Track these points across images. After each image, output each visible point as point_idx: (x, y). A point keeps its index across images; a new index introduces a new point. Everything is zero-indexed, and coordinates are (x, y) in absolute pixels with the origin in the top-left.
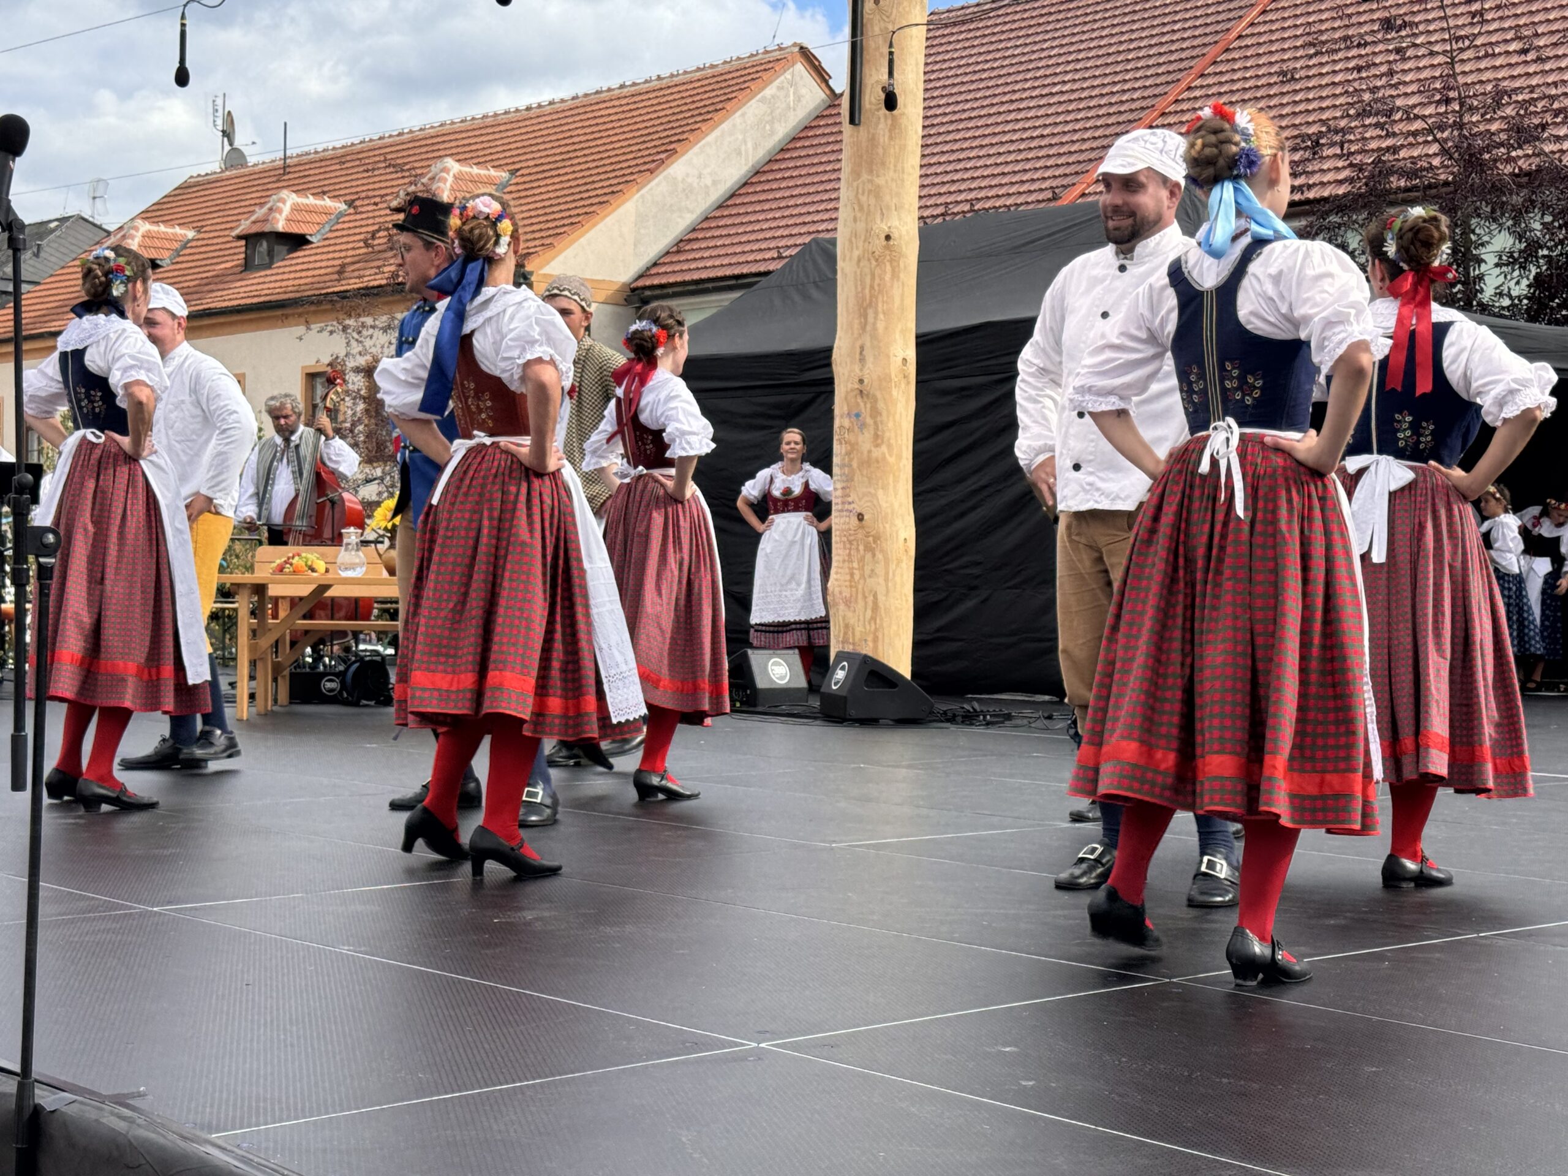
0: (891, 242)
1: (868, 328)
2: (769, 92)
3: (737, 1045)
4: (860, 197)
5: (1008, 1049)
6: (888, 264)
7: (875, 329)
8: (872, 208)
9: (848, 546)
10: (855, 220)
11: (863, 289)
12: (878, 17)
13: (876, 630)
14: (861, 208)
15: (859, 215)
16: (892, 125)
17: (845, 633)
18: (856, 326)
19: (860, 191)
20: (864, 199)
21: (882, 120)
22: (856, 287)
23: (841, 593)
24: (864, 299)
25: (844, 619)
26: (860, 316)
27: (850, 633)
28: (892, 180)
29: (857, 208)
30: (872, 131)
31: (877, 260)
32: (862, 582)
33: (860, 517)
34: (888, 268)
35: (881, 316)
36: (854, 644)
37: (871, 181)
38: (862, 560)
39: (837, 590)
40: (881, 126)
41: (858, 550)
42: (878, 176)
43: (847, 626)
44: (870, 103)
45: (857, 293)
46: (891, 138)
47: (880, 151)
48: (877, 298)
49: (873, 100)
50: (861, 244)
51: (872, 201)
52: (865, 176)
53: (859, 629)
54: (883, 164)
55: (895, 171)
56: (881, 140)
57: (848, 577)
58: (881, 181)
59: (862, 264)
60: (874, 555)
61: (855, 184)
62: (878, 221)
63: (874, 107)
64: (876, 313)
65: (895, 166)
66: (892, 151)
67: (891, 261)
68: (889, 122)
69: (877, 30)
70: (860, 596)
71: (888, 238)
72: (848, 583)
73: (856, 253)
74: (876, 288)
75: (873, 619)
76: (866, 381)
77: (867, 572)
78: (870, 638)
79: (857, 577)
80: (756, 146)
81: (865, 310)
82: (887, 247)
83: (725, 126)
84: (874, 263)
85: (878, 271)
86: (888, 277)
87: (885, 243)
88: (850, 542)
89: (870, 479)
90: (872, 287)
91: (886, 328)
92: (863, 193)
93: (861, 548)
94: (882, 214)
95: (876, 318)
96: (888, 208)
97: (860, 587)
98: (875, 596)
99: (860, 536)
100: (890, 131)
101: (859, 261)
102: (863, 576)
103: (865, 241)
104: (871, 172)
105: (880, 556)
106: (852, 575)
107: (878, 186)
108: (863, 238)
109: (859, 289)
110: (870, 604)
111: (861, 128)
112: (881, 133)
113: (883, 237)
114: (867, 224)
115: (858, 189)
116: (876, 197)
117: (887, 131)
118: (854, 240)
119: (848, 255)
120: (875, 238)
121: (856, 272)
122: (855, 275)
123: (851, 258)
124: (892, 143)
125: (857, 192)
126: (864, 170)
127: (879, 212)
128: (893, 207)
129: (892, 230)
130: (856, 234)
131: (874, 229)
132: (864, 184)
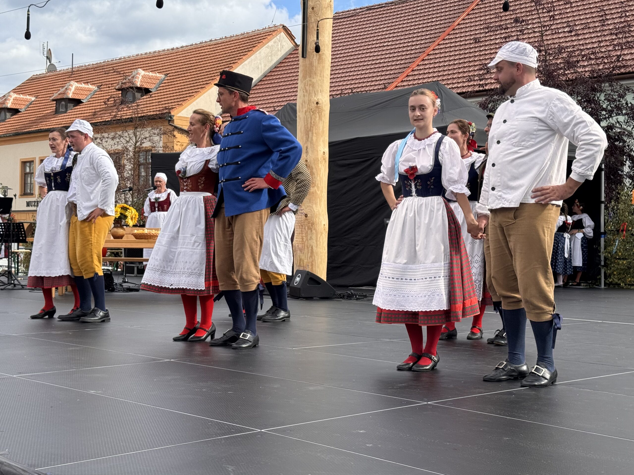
0: (319, 105)
1: (310, 140)
2: (270, 44)
3: (254, 430)
4: (306, 87)
5: (361, 431)
6: (317, 114)
7: (312, 139)
8: (311, 91)
9: (301, 227)
10: (304, 96)
11: (307, 124)
12: (313, 15)
13: (312, 261)
14: (307, 91)
15: (305, 94)
16: (319, 58)
17: (300, 262)
18: (304, 139)
20: (307, 88)
21: (315, 56)
22: (304, 123)
23: (298, 246)
24: (308, 128)
25: (299, 257)
26: (306, 134)
27: (302, 263)
28: (319, 80)
29: (305, 91)
30: (311, 60)
31: (313, 112)
32: (307, 242)
33: (306, 216)
35: (315, 135)
36: (303, 267)
37: (310, 81)
38: (307, 233)
39: (297, 245)
40: (315, 58)
41: (305, 229)
42: (313, 78)
43: (300, 260)
44: (310, 49)
45: (305, 125)
46: (318, 63)
47: (314, 68)
48: (313, 127)
49: (311, 48)
50: (306, 106)
51: (311, 88)
52: (308, 79)
53: (305, 261)
54: (315, 73)
55: (320, 76)
56: (315, 64)
57: (301, 240)
58: (314, 80)
59: (307, 114)
60: (311, 231)
61: (304, 82)
62: (313, 97)
63: (312, 51)
64: (313, 133)
65: (320, 74)
66: (319, 69)
67: (318, 113)
68: (318, 57)
69: (313, 19)
70: (306, 247)
71: (317, 103)
72: (301, 242)
73: (304, 110)
74: (313, 123)
75: (311, 256)
76: (308, 161)
77: (309, 238)
78: (310, 265)
79: (304, 240)
80: (265, 66)
81: (308, 132)
82: (316, 107)
83: (253, 57)
84: (312, 113)
85: (313, 117)
86: (317, 119)
87: (316, 105)
88: (302, 226)
89: (310, 200)
90: (311, 123)
91: (317, 140)
92: (307, 86)
93: (306, 228)
95: (312, 136)
96: (318, 91)
97: (306, 244)
98: (312, 247)
99: (305, 223)
100: (318, 60)
101: (306, 112)
102: (307, 239)
103: (308, 105)
104: (310, 77)
105: (314, 231)
106: (303, 239)
107: (313, 82)
108: (307, 103)
109: (306, 124)
110: (310, 251)
111: (307, 59)
112: (315, 61)
113: (315, 103)
114: (309, 98)
115: (305, 83)
116: (312, 87)
117: (317, 60)
118: (303, 104)
119: (301, 110)
120: (312, 103)
121: (304, 117)
122: (304, 118)
123: (302, 111)
124: (319, 65)
125: (305, 85)
126: (308, 76)
127: (314, 93)
128: (320, 91)
129: (319, 100)
130: (304, 102)
131: (312, 100)
132: (308, 82)
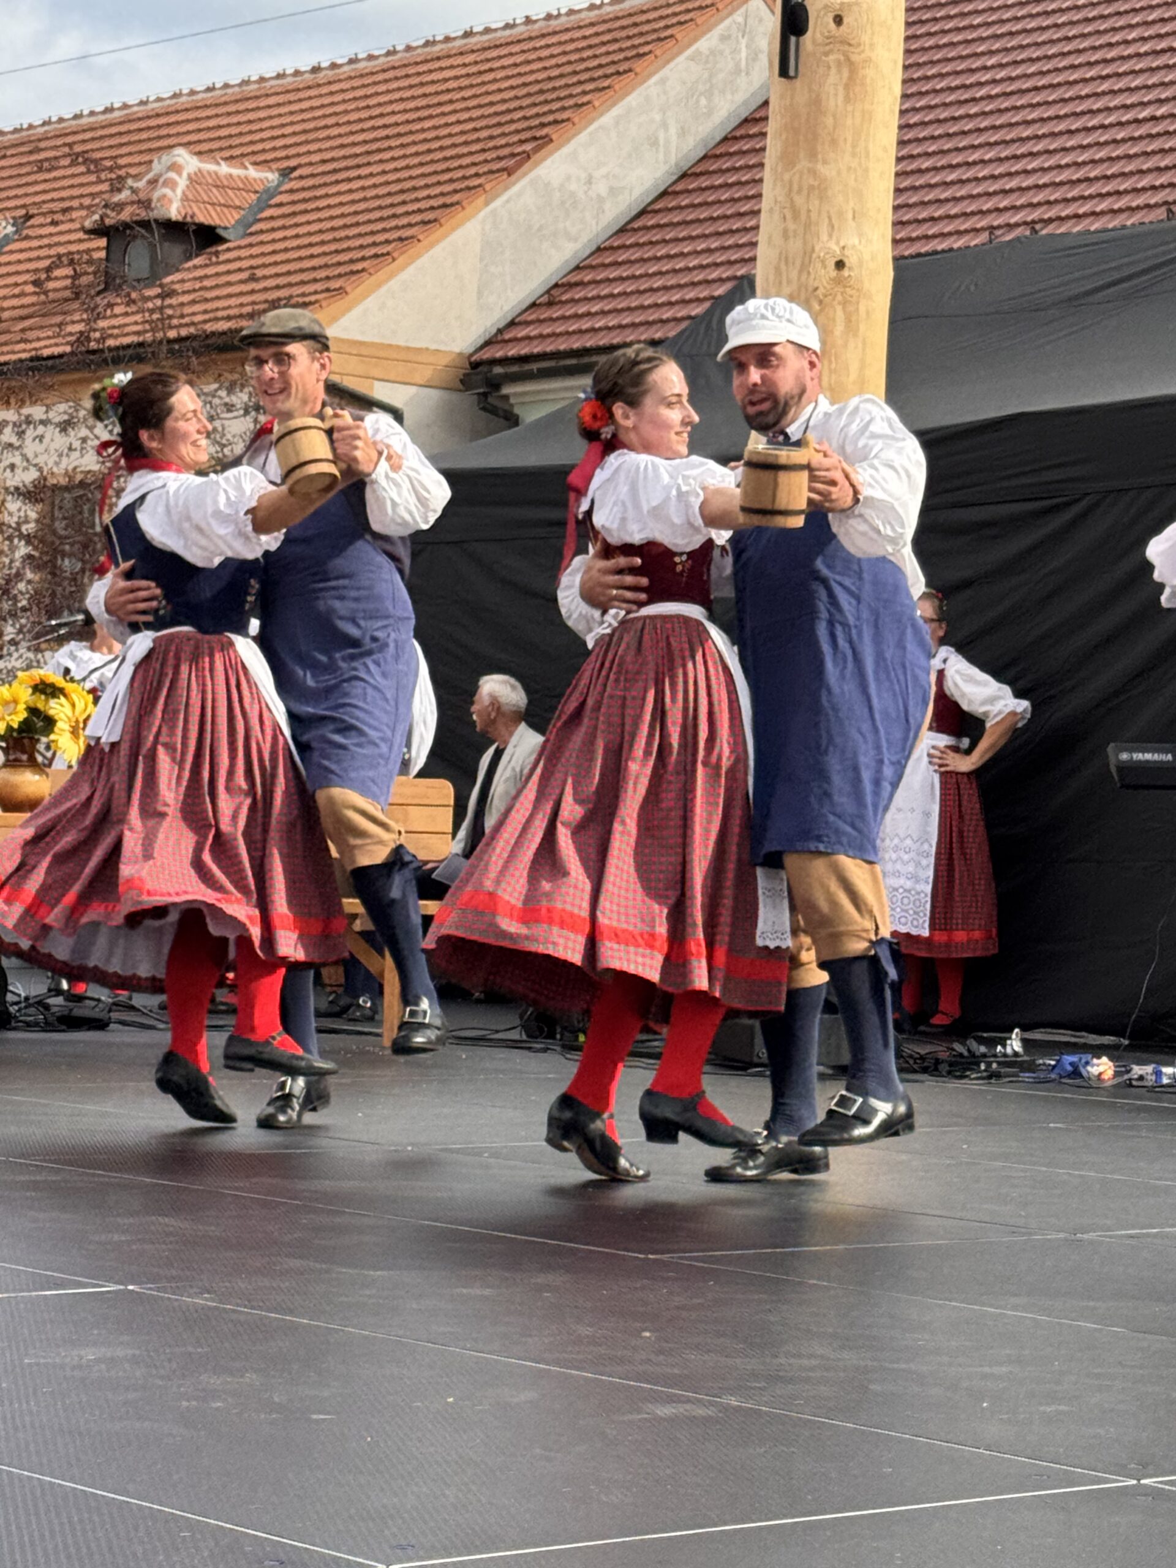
0: (846, 272)
4: (795, 198)
6: (839, 309)
8: (814, 216)
10: (786, 234)
14: (796, 215)
15: (791, 226)
16: (849, 78)
19: (795, 187)
20: (799, 200)
21: (833, 71)
28: (849, 169)
29: (789, 216)
30: (815, 87)
31: (821, 302)
34: (840, 313)
37: (813, 172)
40: (833, 77)
42: (825, 162)
44: (814, 41)
46: (847, 99)
47: (829, 121)
49: (818, 35)
50: (794, 274)
51: (815, 203)
52: (803, 164)
54: (834, 142)
55: (854, 155)
56: (832, 103)
61: (787, 177)
62: (824, 237)
63: (822, 49)
65: (854, 146)
66: (849, 122)
67: (844, 304)
68: (846, 73)
71: (840, 265)
73: (787, 290)
80: (684, 129)
82: (838, 281)
84: (815, 306)
86: (839, 329)
87: (833, 273)
92: (799, 191)
94: (833, 227)
96: (841, 214)
100: (847, 87)
103: (800, 272)
104: (813, 155)
107: (826, 179)
108: (798, 263)
111: (798, 83)
112: (832, 92)
113: (831, 264)
114: (805, 243)
115: (791, 182)
116: (821, 198)
117: (841, 89)
118: (783, 267)
120: (819, 265)
124: (850, 108)
125: (790, 190)
126: (802, 155)
127: (826, 221)
128: (850, 215)
129: (846, 252)
130: (787, 258)
131: (817, 249)
132: (801, 173)
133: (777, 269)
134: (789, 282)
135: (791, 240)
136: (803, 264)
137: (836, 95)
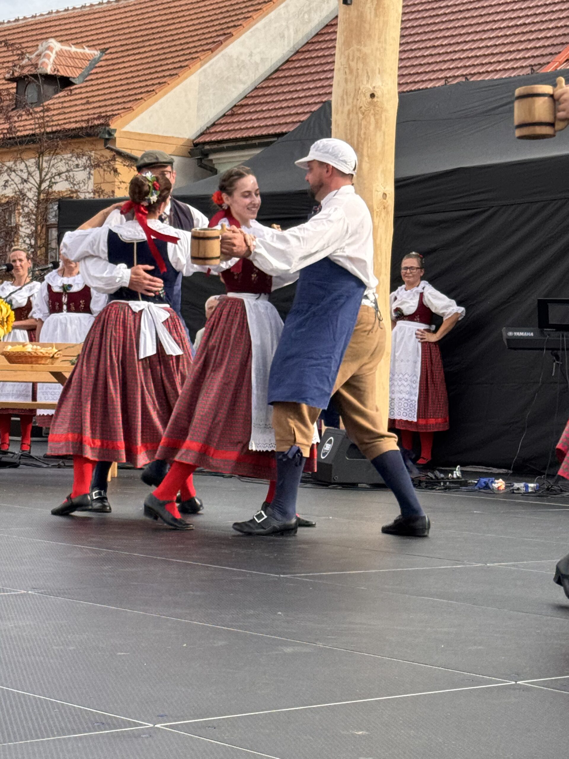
0: (375, 99)
3: (140, 725)
4: (351, 63)
6: (372, 117)
8: (360, 72)
10: (346, 81)
11: (352, 137)
14: (351, 71)
15: (349, 77)
16: (377, 4)
19: (351, 58)
20: (353, 64)
21: (369, 1)
22: (346, 136)
28: (377, 48)
29: (348, 72)
30: (360, 9)
31: (363, 114)
34: (372, 119)
35: (366, 159)
37: (359, 50)
40: (369, 4)
42: (365, 46)
46: (376, 15)
47: (367, 26)
48: (363, 144)
50: (350, 100)
51: (360, 65)
52: (355, 46)
54: (370, 36)
55: (379, 42)
56: (368, 17)
58: (366, 50)
59: (351, 116)
61: (347, 51)
62: (365, 82)
65: (379, 38)
66: (377, 26)
67: (374, 115)
68: (375, 2)
71: (372, 96)
73: (346, 108)
74: (363, 136)
82: (370, 103)
84: (361, 116)
85: (364, 123)
86: (372, 125)
87: (369, 99)
90: (359, 135)
91: (370, 169)
92: (353, 60)
94: (368, 77)
96: (373, 71)
100: (376, 10)
101: (349, 114)
103: (353, 99)
104: (359, 42)
107: (365, 54)
108: (352, 95)
109: (349, 137)
111: (352, 7)
112: (368, 11)
113: (368, 95)
114: (355, 84)
115: (349, 55)
116: (363, 63)
117: (373, 10)
118: (345, 97)
119: (340, 109)
120: (362, 96)
121: (346, 123)
122: (346, 125)
123: (342, 112)
124: (377, 19)
125: (349, 59)
126: (354, 41)
127: (366, 74)
128: (377, 71)
129: (376, 89)
130: (347, 92)
131: (361, 88)
132: (354, 52)
133: (342, 99)
134: (348, 104)
135: (349, 83)
136: (355, 95)
137: (370, 13)
